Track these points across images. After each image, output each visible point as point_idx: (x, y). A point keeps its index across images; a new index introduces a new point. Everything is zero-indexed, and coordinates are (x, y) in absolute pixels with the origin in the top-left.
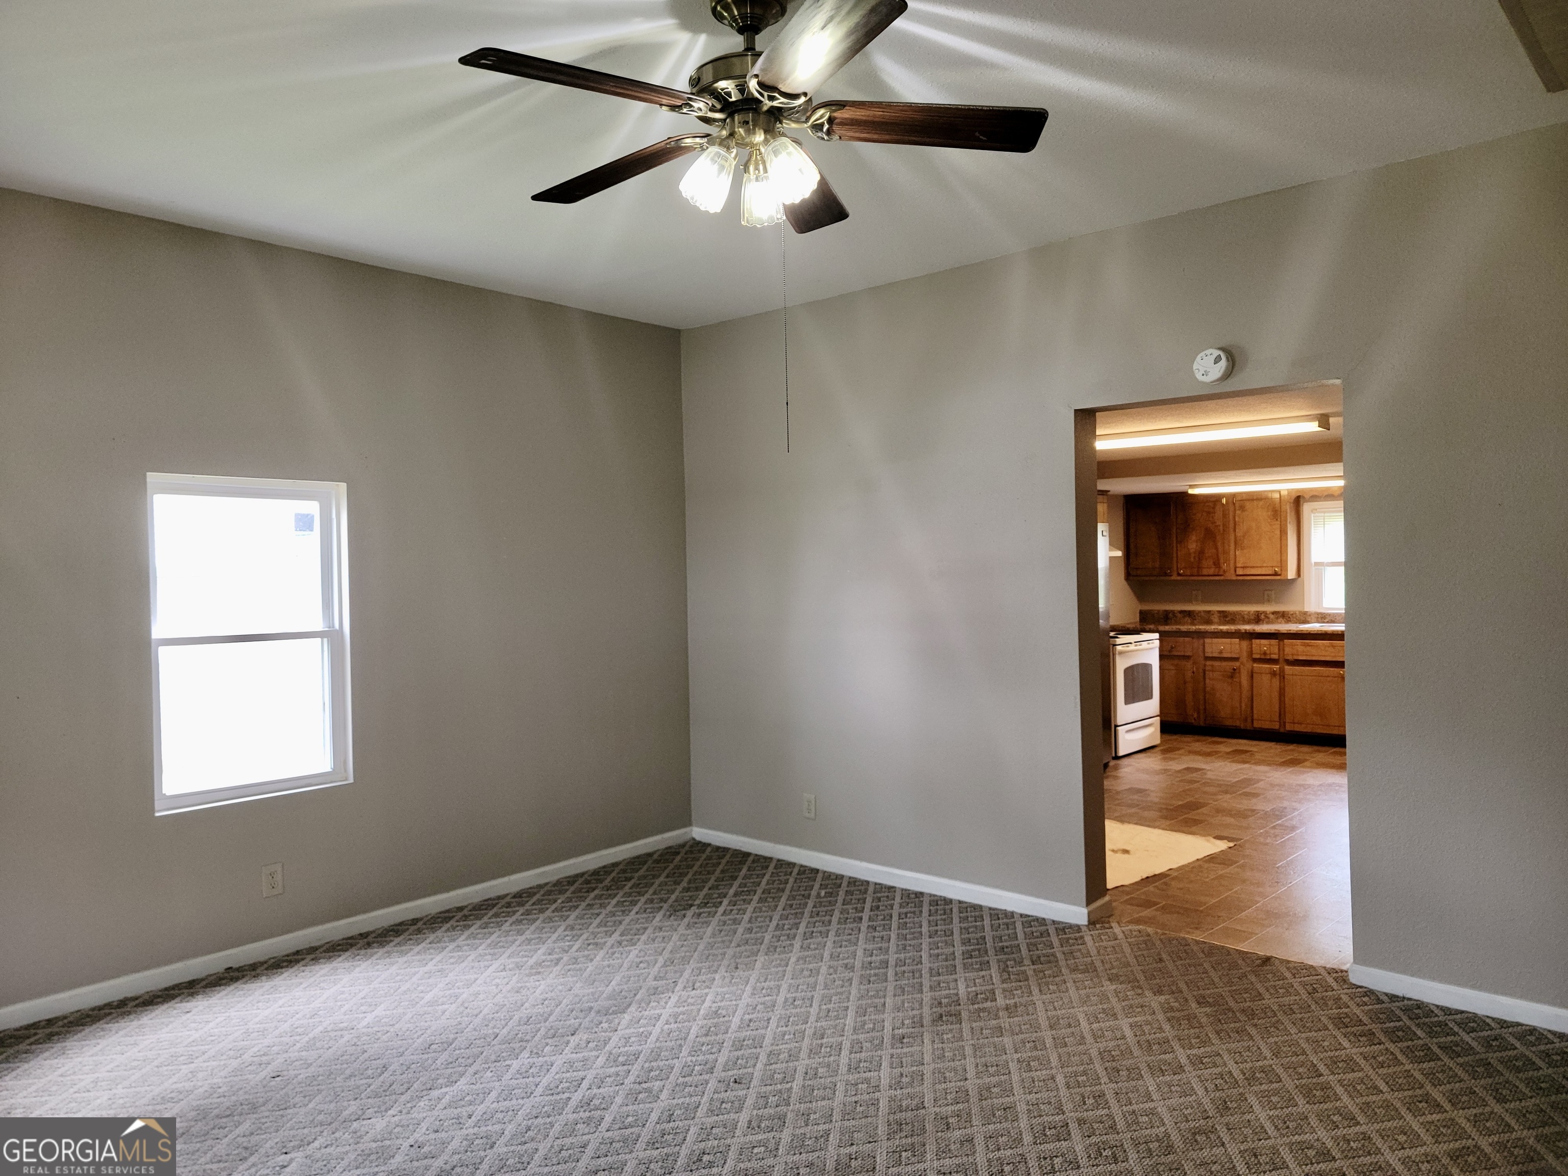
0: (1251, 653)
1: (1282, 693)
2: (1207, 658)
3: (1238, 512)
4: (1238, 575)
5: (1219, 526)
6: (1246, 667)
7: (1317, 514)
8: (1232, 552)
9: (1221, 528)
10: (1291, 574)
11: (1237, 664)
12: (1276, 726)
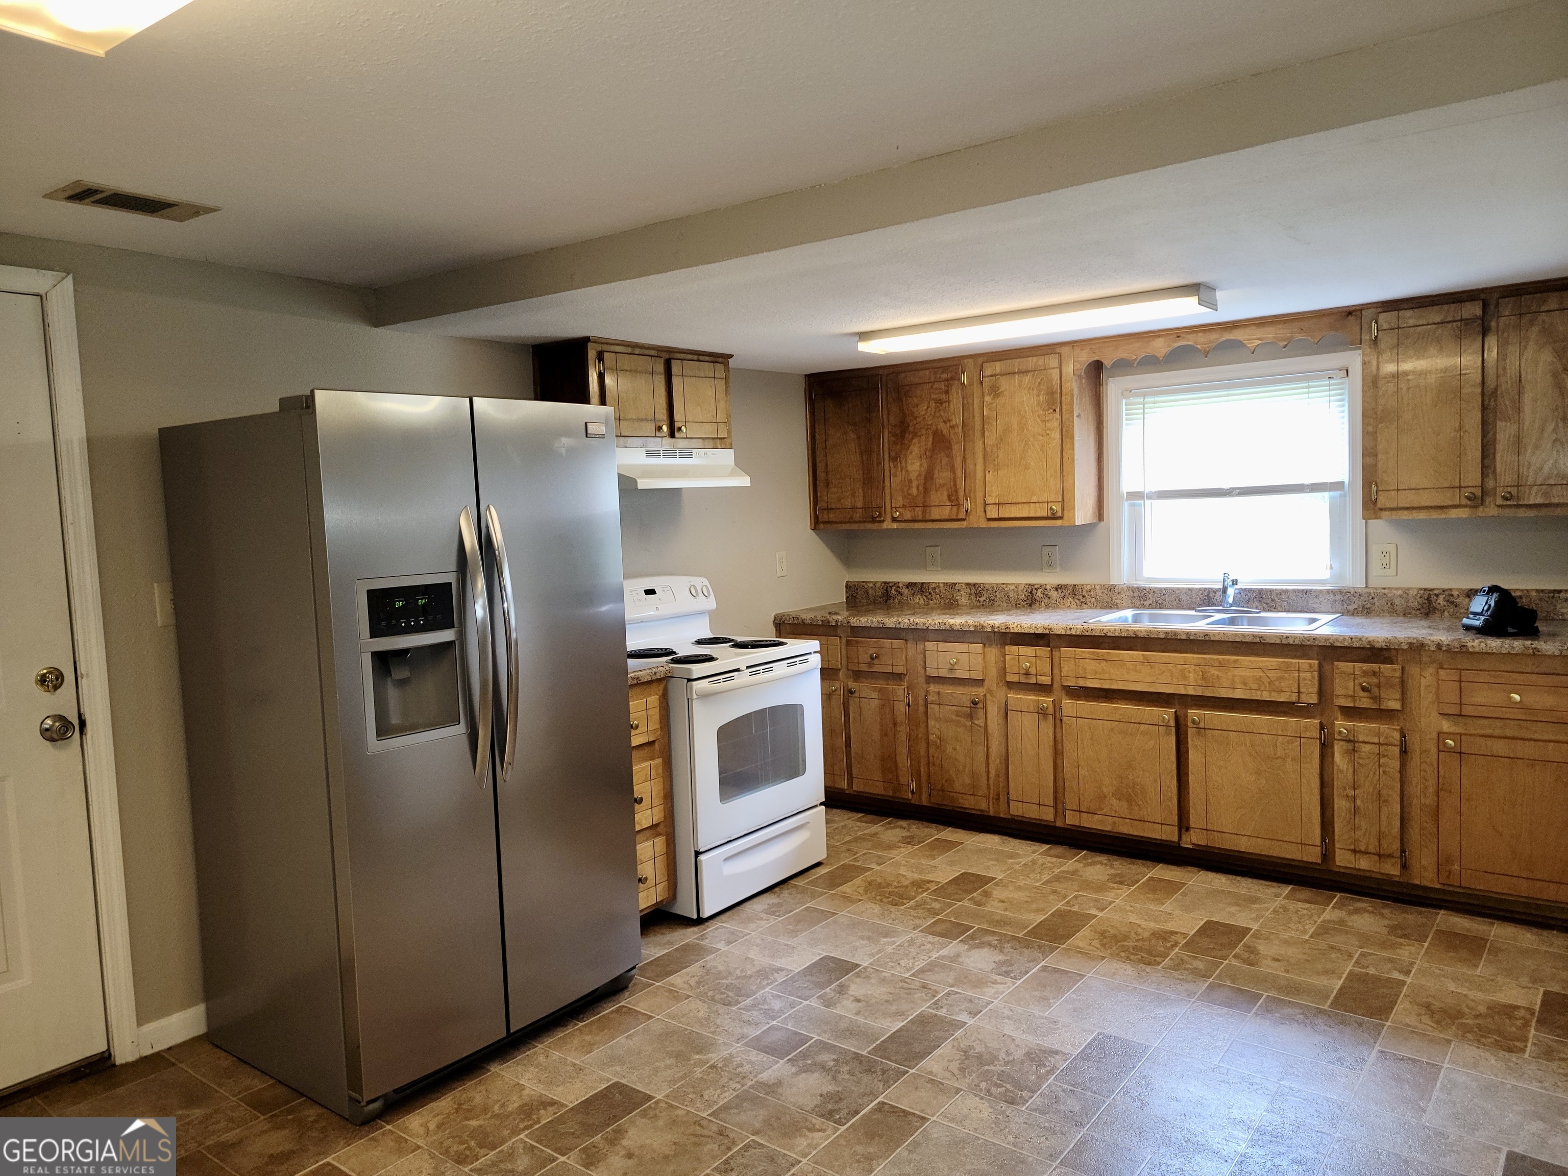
0: (1003, 672)
1: (1057, 752)
2: (930, 679)
3: (988, 399)
4: (989, 520)
5: (957, 425)
6: (996, 697)
7: (1132, 400)
8: (979, 475)
9: (960, 430)
10: (1083, 514)
11: (980, 691)
12: (1047, 815)
